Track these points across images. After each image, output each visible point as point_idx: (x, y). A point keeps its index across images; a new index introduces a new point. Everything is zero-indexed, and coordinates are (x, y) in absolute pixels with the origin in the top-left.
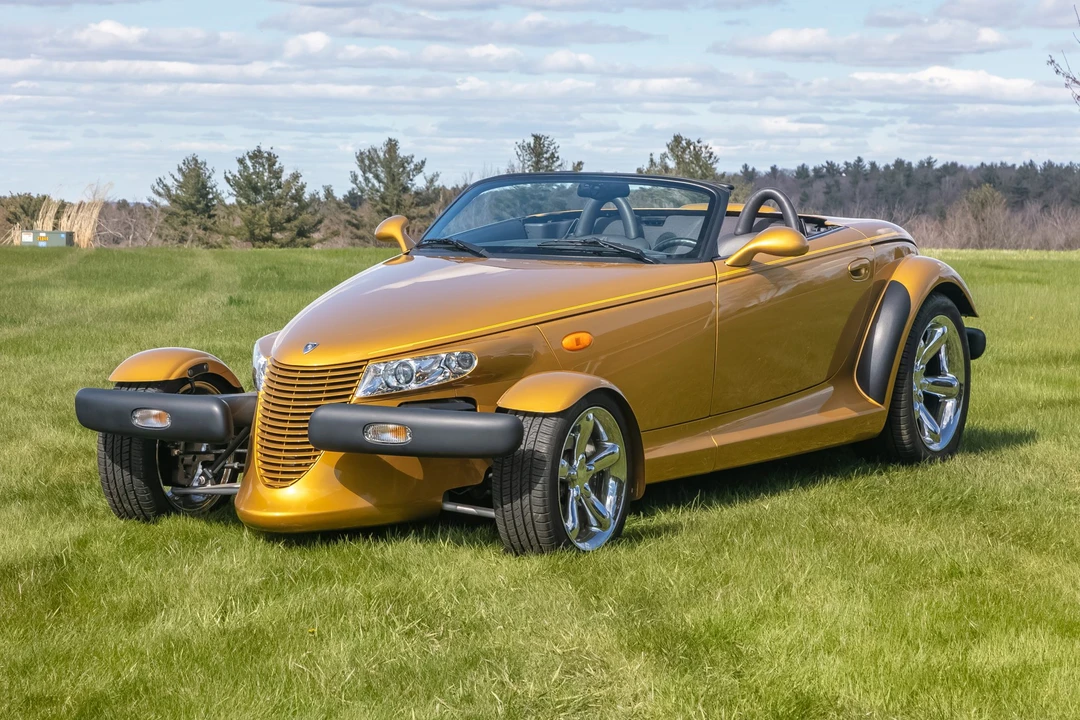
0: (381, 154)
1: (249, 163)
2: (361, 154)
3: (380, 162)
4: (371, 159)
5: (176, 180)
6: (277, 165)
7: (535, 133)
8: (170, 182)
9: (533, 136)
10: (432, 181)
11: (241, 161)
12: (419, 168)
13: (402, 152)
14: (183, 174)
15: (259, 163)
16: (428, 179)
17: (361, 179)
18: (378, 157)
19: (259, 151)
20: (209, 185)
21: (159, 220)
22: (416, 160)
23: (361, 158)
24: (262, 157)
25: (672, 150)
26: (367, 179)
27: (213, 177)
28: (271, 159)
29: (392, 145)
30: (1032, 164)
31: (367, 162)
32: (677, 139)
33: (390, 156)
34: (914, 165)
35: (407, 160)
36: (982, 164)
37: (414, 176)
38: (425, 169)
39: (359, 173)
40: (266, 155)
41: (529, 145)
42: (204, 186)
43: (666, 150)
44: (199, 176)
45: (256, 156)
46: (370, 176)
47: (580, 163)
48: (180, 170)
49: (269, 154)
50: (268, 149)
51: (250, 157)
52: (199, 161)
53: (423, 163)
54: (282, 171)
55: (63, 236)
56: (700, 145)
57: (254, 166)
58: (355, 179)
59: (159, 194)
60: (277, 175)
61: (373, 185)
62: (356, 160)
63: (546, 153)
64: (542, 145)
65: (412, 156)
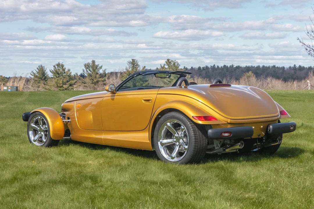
0: (91, 64)
1: (56, 67)
2: (85, 64)
3: (90, 66)
4: (88, 66)
5: (36, 71)
6: (64, 67)
7: (132, 59)
8: (35, 72)
10: (104, 71)
11: (54, 66)
12: (101, 68)
13: (96, 64)
14: (38, 70)
15: (59, 67)
16: (104, 70)
17: (85, 71)
18: (90, 65)
19: (59, 64)
20: (45, 72)
21: (32, 82)
22: (100, 66)
23: (85, 65)
24: (60, 65)
25: (167, 63)
26: (87, 71)
27: (46, 70)
28: (63, 66)
29: (94, 62)
30: (259, 66)
31: (87, 66)
32: (168, 60)
33: (93, 65)
34: (228, 66)
35: (97, 66)
36: (246, 66)
37: (100, 70)
38: (102, 68)
39: (85, 69)
40: (61, 65)
41: (131, 62)
42: (44, 73)
43: (165, 63)
44: (42, 70)
45: (58, 65)
46: (88, 70)
47: (145, 67)
48: (37, 68)
49: (62, 64)
50: (62, 63)
51: (57, 65)
52: (43, 66)
53: (102, 66)
54: (65, 69)
55: (15, 87)
56: (175, 61)
57: (58, 67)
58: (84, 71)
59: (32, 75)
60: (64, 70)
61: (89, 72)
62: (84, 66)
63: (135, 64)
64: (134, 62)
65: (99, 65)
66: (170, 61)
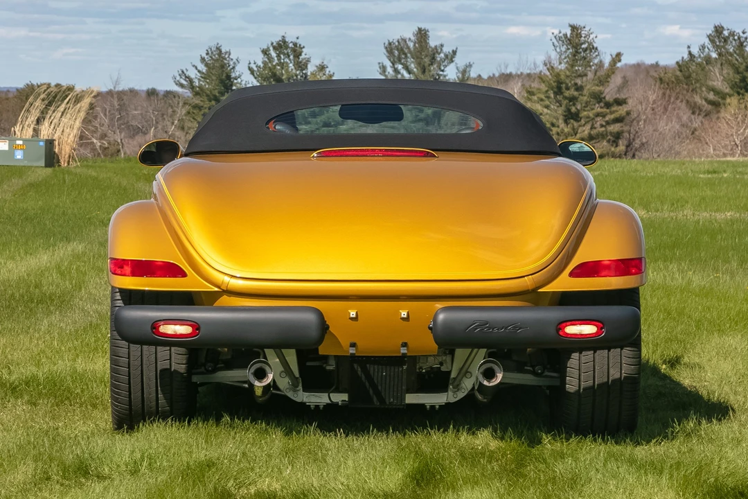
0: (411, 45)
1: (273, 54)
2: (390, 44)
3: (410, 52)
4: (401, 51)
5: (199, 71)
6: (303, 56)
7: (571, 23)
8: (193, 74)
9: (571, 26)
10: (464, 72)
11: (265, 52)
12: (451, 57)
13: (433, 43)
14: (207, 65)
15: (284, 54)
16: (461, 70)
17: (390, 70)
18: (408, 48)
19: (284, 42)
20: (233, 75)
21: (181, 112)
22: (447, 49)
23: (390, 48)
24: (287, 47)
25: (712, 41)
26: (396, 71)
27: (237, 68)
28: (297, 51)
29: (422, 35)
31: (396, 53)
32: (719, 30)
33: (421, 46)
35: (436, 51)
37: (446, 66)
38: (456, 59)
39: (388, 64)
40: (291, 45)
41: (565, 35)
42: (229, 77)
43: (707, 41)
44: (223, 66)
45: (281, 46)
46: (400, 67)
47: (619, 55)
48: (203, 60)
49: (295, 44)
50: (295, 40)
51: (275, 48)
52: (223, 51)
53: (454, 52)
54: (308, 60)
55: (42, 144)
56: (745, 36)
57: (278, 56)
58: (383, 69)
59: (182, 86)
60: (301, 66)
61: (403, 75)
62: (385, 51)
63: (584, 43)
64: (579, 35)
65: (442, 46)
66: (726, 33)
